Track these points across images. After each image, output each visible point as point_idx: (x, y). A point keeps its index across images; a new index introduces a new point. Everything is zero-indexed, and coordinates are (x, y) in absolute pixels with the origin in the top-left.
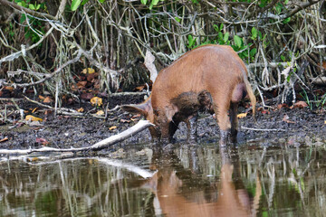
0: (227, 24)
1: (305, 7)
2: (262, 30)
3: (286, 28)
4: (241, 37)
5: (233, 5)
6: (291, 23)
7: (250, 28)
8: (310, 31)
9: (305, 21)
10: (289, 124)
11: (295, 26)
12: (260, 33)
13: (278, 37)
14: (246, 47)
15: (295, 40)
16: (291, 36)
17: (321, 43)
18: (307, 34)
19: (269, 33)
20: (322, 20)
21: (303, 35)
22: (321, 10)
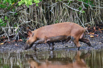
1: (22, 10)
2: (8, 17)
3: (16, 16)
4: (2, 19)
6: (17, 15)
7: (4, 16)
8: (23, 17)
9: (22, 14)
10: (17, 46)
11: (19, 16)
13: (13, 19)
14: (3, 22)
15: (19, 20)
16: (17, 19)
17: (27, 21)
19: (11, 18)
20: (27, 14)
21: (21, 18)
22: (27, 10)
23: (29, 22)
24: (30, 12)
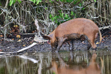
0: (63, 10)
1: (89, 4)
2: (75, 12)
3: (83, 11)
4: (68, 14)
5: (65, 4)
6: (85, 10)
7: (70, 11)
8: (91, 13)
9: (89, 9)
10: (84, 44)
11: (86, 11)
12: (74, 13)
13: (80, 15)
14: (69, 18)
15: (86, 16)
16: (85, 14)
17: (95, 17)
18: (90, 14)
19: (77, 13)
20: (95, 9)
22: (95, 5)
23: (97, 17)
24: (98, 7)
